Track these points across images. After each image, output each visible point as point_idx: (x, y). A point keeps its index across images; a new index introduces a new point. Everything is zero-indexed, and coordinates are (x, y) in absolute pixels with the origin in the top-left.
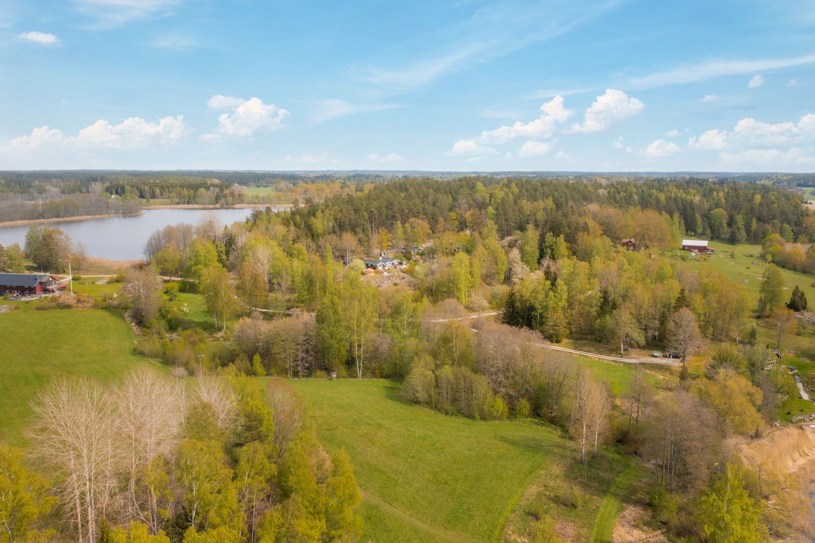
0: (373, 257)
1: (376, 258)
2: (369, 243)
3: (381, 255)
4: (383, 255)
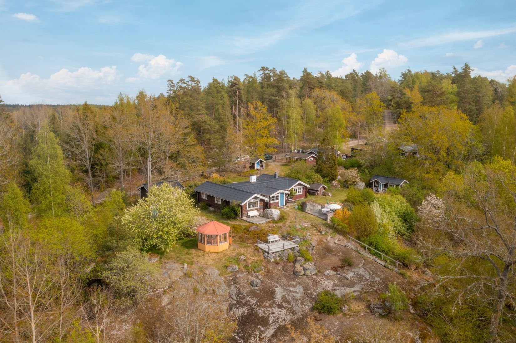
0: (234, 171)
1: (240, 174)
2: (223, 138)
3: (252, 167)
4: (257, 167)
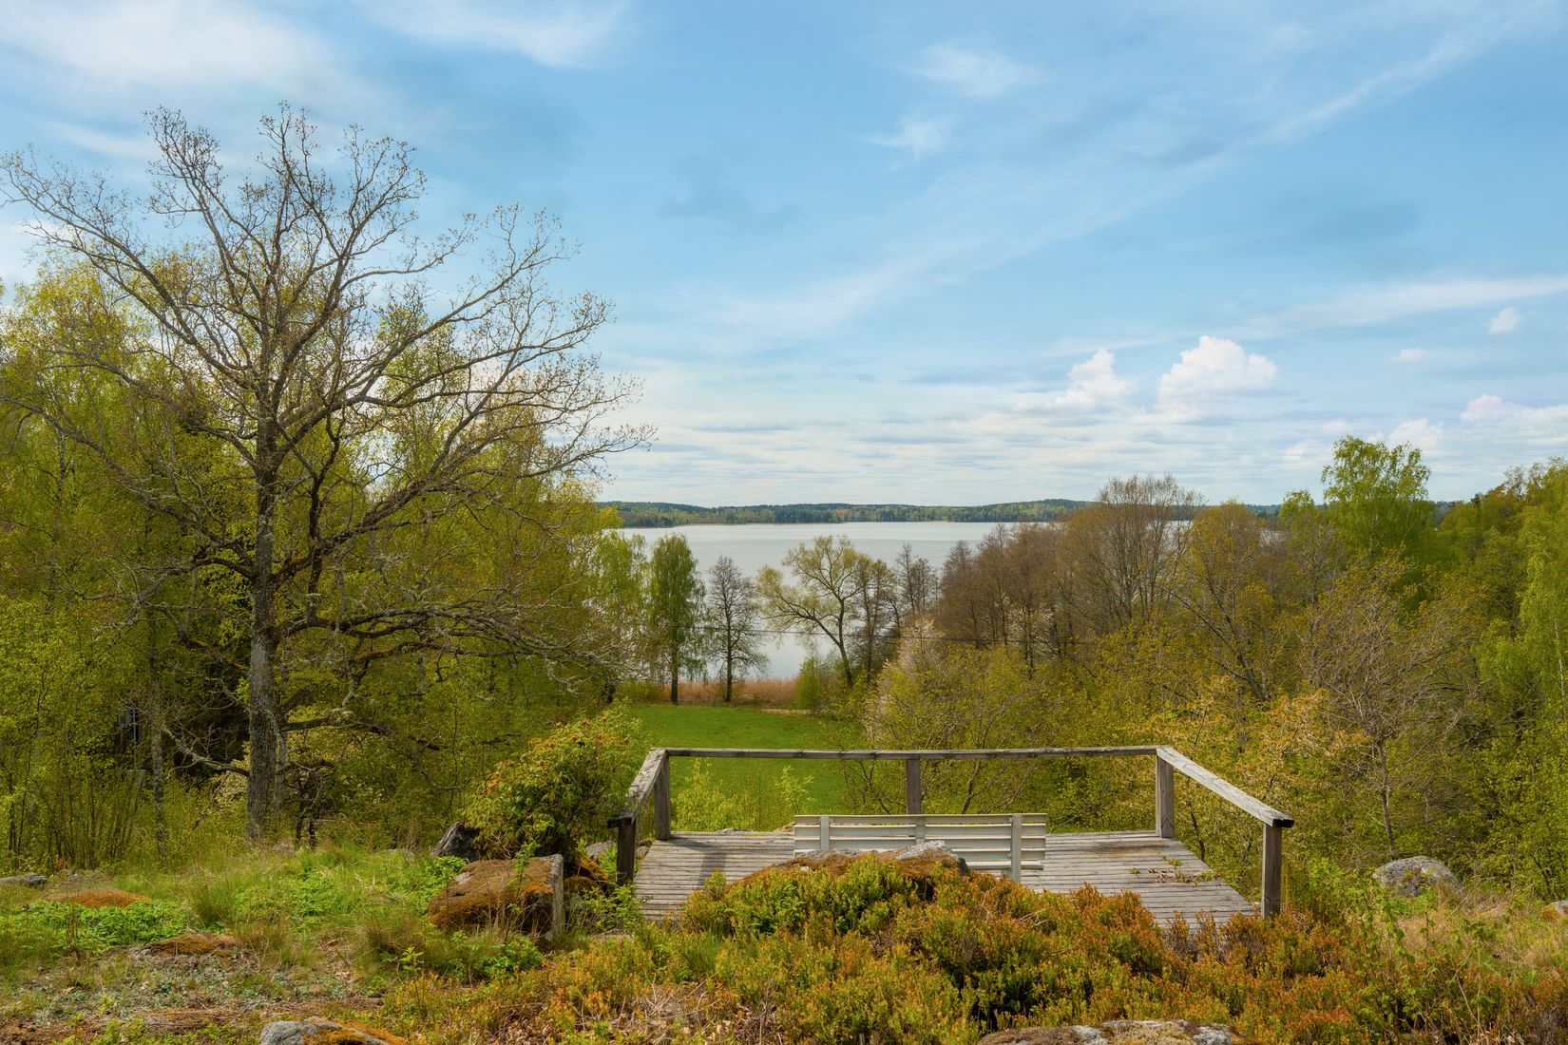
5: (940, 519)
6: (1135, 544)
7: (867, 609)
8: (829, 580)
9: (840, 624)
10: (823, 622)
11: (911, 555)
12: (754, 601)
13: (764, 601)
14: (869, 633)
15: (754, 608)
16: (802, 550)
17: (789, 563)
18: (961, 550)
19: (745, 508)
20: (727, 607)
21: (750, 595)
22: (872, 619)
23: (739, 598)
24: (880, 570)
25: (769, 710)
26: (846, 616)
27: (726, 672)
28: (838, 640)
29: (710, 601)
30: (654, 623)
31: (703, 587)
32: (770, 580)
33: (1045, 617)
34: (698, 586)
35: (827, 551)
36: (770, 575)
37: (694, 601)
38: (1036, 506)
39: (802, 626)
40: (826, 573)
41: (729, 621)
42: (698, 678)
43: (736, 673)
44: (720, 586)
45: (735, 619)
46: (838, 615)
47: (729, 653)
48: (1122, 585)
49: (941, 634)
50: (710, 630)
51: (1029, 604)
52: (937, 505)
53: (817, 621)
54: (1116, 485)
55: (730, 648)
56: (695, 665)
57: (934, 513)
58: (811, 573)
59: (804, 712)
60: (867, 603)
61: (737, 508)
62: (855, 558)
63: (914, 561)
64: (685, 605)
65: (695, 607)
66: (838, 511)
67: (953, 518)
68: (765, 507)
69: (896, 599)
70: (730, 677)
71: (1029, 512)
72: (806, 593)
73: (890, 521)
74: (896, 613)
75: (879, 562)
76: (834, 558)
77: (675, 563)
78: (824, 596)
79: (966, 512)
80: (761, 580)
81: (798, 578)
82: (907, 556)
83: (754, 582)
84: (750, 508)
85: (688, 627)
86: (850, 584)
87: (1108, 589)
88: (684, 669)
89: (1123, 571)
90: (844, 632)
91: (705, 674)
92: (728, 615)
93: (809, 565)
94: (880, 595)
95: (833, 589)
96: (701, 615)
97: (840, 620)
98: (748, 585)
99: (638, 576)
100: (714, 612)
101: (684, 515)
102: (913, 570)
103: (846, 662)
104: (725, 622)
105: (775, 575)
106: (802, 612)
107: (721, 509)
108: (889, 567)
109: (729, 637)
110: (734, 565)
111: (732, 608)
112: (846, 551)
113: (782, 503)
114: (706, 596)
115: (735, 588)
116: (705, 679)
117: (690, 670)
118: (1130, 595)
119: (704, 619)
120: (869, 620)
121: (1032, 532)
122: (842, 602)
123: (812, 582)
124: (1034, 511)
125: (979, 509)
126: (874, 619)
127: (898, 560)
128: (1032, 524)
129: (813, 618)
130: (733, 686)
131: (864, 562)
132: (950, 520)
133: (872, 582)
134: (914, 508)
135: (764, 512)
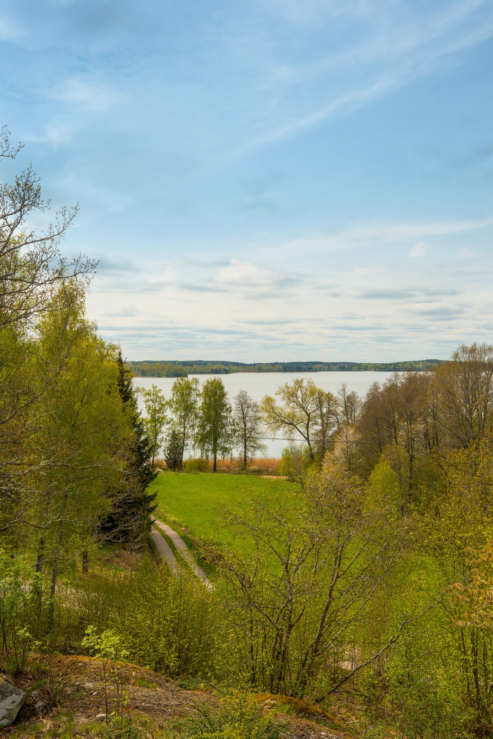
5: (370, 370)
6: (475, 384)
7: (322, 420)
8: (301, 403)
9: (307, 428)
10: (298, 426)
11: (346, 389)
12: (259, 414)
13: (265, 415)
14: (323, 432)
15: (259, 418)
16: (286, 386)
17: (279, 394)
18: (376, 387)
19: (267, 364)
20: (244, 418)
21: (257, 411)
22: (325, 425)
23: (251, 413)
24: (329, 397)
25: (265, 477)
26: (310, 423)
27: (243, 454)
28: (306, 436)
29: (234, 414)
30: (203, 427)
31: (231, 407)
32: (269, 403)
33: (421, 427)
34: (228, 406)
35: (300, 387)
36: (269, 401)
37: (225, 415)
38: (422, 363)
39: (287, 429)
40: (300, 400)
41: (245, 426)
42: (228, 457)
43: (249, 455)
44: (240, 406)
45: (249, 425)
46: (306, 422)
47: (245, 444)
48: (467, 409)
49: (359, 436)
50: (235, 431)
51: (411, 419)
52: (368, 362)
53: (295, 426)
54: (464, 349)
55: (246, 441)
56: (226, 450)
57: (367, 367)
58: (291, 399)
59: (284, 478)
60: (322, 416)
61: (262, 364)
62: (316, 391)
63: (348, 393)
64: (221, 417)
65: (226, 418)
66: (315, 366)
67: (377, 369)
68: (277, 363)
69: (338, 415)
70: (246, 457)
71: (417, 366)
72: (288, 410)
73: (343, 371)
74: (338, 422)
75: (329, 393)
76: (304, 391)
77: (215, 394)
78: (299, 412)
79: (384, 366)
80: (263, 403)
81: (284, 402)
82: (344, 390)
83: (259, 404)
84: (270, 364)
85: (222, 428)
86: (313, 406)
87: (458, 411)
88: (219, 452)
89: (467, 400)
90: (310, 432)
91: (231, 455)
92: (244, 423)
93: (291, 395)
94: (329, 412)
95: (303, 408)
96: (229, 423)
97: (308, 425)
98: (255, 406)
99: (195, 401)
100: (237, 421)
101: (235, 368)
102: (348, 398)
103: (311, 449)
104: (243, 426)
105: (271, 400)
106: (286, 421)
107: (254, 365)
108: (334, 396)
109: (245, 434)
110: (248, 394)
111: (247, 418)
112: (311, 387)
113: (286, 361)
114: (232, 412)
115: (248, 407)
116: (231, 458)
117: (223, 454)
118: (471, 414)
119: (231, 425)
120: (323, 426)
121: (415, 377)
122: (308, 415)
123: (292, 404)
124: (420, 366)
125: (391, 364)
126: (326, 426)
127: (339, 393)
128: (414, 372)
129: (293, 424)
130: (247, 462)
131: (321, 394)
132: (375, 370)
133: (325, 404)
134: (356, 364)
135: (277, 366)
